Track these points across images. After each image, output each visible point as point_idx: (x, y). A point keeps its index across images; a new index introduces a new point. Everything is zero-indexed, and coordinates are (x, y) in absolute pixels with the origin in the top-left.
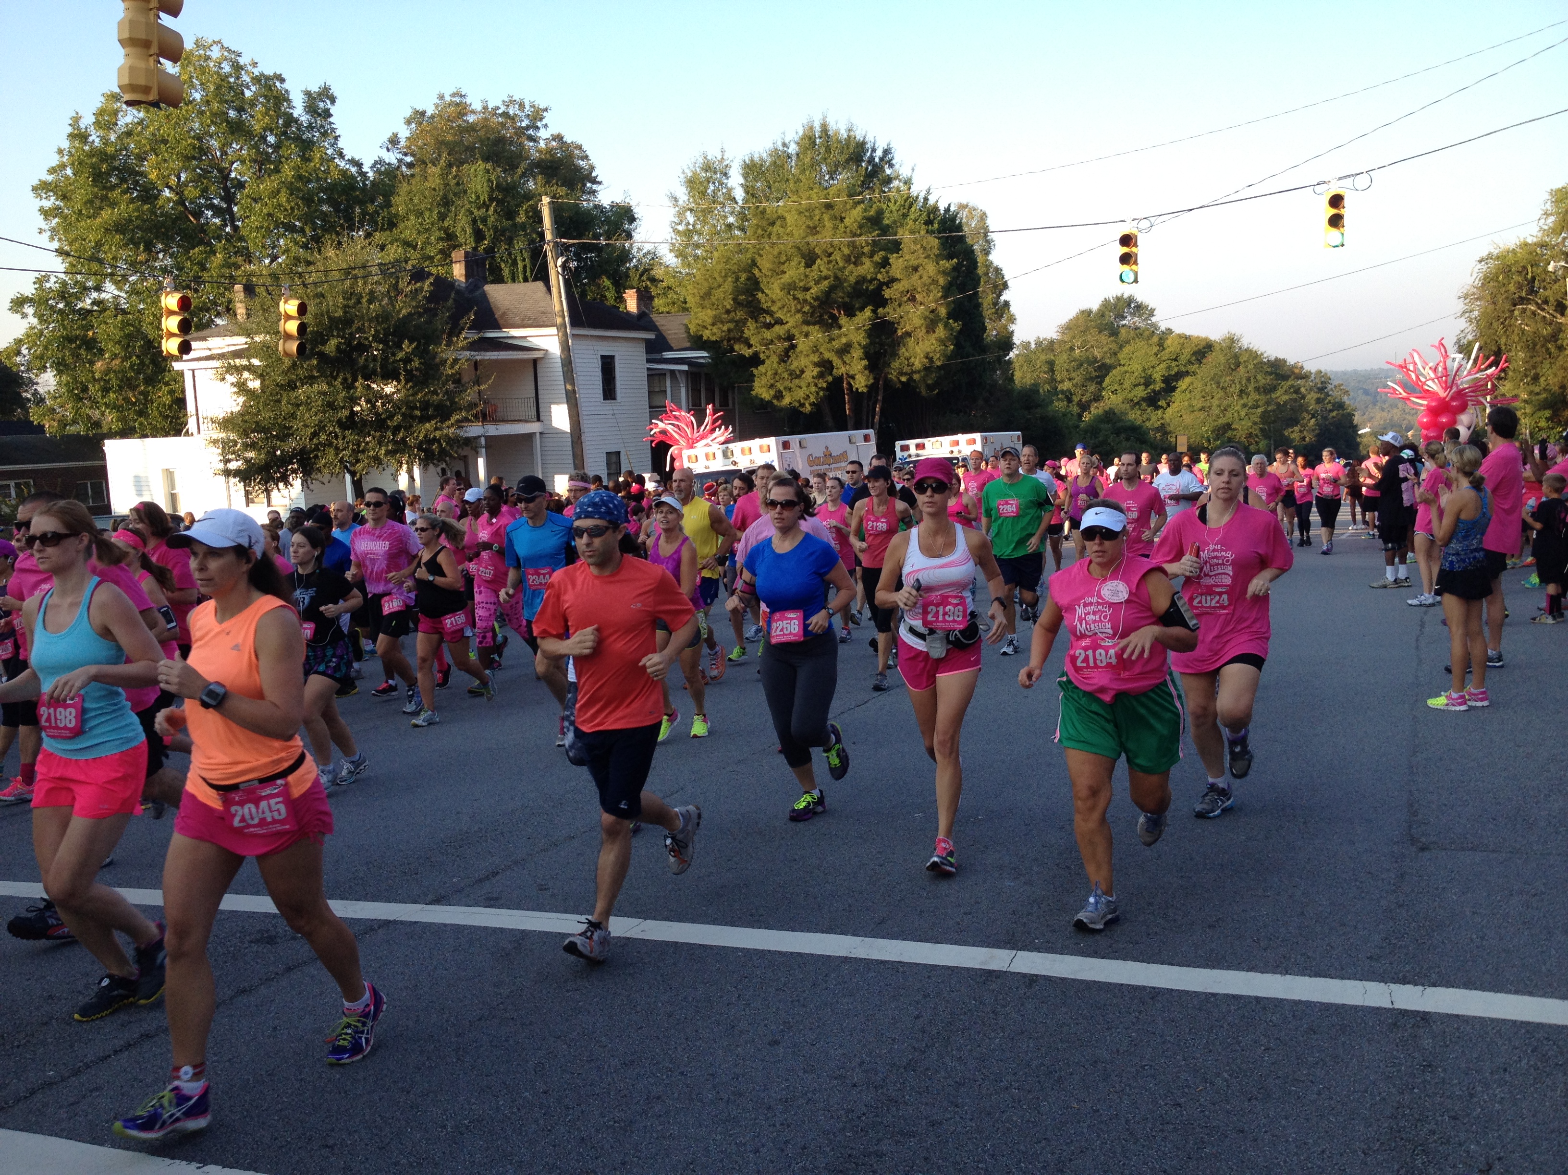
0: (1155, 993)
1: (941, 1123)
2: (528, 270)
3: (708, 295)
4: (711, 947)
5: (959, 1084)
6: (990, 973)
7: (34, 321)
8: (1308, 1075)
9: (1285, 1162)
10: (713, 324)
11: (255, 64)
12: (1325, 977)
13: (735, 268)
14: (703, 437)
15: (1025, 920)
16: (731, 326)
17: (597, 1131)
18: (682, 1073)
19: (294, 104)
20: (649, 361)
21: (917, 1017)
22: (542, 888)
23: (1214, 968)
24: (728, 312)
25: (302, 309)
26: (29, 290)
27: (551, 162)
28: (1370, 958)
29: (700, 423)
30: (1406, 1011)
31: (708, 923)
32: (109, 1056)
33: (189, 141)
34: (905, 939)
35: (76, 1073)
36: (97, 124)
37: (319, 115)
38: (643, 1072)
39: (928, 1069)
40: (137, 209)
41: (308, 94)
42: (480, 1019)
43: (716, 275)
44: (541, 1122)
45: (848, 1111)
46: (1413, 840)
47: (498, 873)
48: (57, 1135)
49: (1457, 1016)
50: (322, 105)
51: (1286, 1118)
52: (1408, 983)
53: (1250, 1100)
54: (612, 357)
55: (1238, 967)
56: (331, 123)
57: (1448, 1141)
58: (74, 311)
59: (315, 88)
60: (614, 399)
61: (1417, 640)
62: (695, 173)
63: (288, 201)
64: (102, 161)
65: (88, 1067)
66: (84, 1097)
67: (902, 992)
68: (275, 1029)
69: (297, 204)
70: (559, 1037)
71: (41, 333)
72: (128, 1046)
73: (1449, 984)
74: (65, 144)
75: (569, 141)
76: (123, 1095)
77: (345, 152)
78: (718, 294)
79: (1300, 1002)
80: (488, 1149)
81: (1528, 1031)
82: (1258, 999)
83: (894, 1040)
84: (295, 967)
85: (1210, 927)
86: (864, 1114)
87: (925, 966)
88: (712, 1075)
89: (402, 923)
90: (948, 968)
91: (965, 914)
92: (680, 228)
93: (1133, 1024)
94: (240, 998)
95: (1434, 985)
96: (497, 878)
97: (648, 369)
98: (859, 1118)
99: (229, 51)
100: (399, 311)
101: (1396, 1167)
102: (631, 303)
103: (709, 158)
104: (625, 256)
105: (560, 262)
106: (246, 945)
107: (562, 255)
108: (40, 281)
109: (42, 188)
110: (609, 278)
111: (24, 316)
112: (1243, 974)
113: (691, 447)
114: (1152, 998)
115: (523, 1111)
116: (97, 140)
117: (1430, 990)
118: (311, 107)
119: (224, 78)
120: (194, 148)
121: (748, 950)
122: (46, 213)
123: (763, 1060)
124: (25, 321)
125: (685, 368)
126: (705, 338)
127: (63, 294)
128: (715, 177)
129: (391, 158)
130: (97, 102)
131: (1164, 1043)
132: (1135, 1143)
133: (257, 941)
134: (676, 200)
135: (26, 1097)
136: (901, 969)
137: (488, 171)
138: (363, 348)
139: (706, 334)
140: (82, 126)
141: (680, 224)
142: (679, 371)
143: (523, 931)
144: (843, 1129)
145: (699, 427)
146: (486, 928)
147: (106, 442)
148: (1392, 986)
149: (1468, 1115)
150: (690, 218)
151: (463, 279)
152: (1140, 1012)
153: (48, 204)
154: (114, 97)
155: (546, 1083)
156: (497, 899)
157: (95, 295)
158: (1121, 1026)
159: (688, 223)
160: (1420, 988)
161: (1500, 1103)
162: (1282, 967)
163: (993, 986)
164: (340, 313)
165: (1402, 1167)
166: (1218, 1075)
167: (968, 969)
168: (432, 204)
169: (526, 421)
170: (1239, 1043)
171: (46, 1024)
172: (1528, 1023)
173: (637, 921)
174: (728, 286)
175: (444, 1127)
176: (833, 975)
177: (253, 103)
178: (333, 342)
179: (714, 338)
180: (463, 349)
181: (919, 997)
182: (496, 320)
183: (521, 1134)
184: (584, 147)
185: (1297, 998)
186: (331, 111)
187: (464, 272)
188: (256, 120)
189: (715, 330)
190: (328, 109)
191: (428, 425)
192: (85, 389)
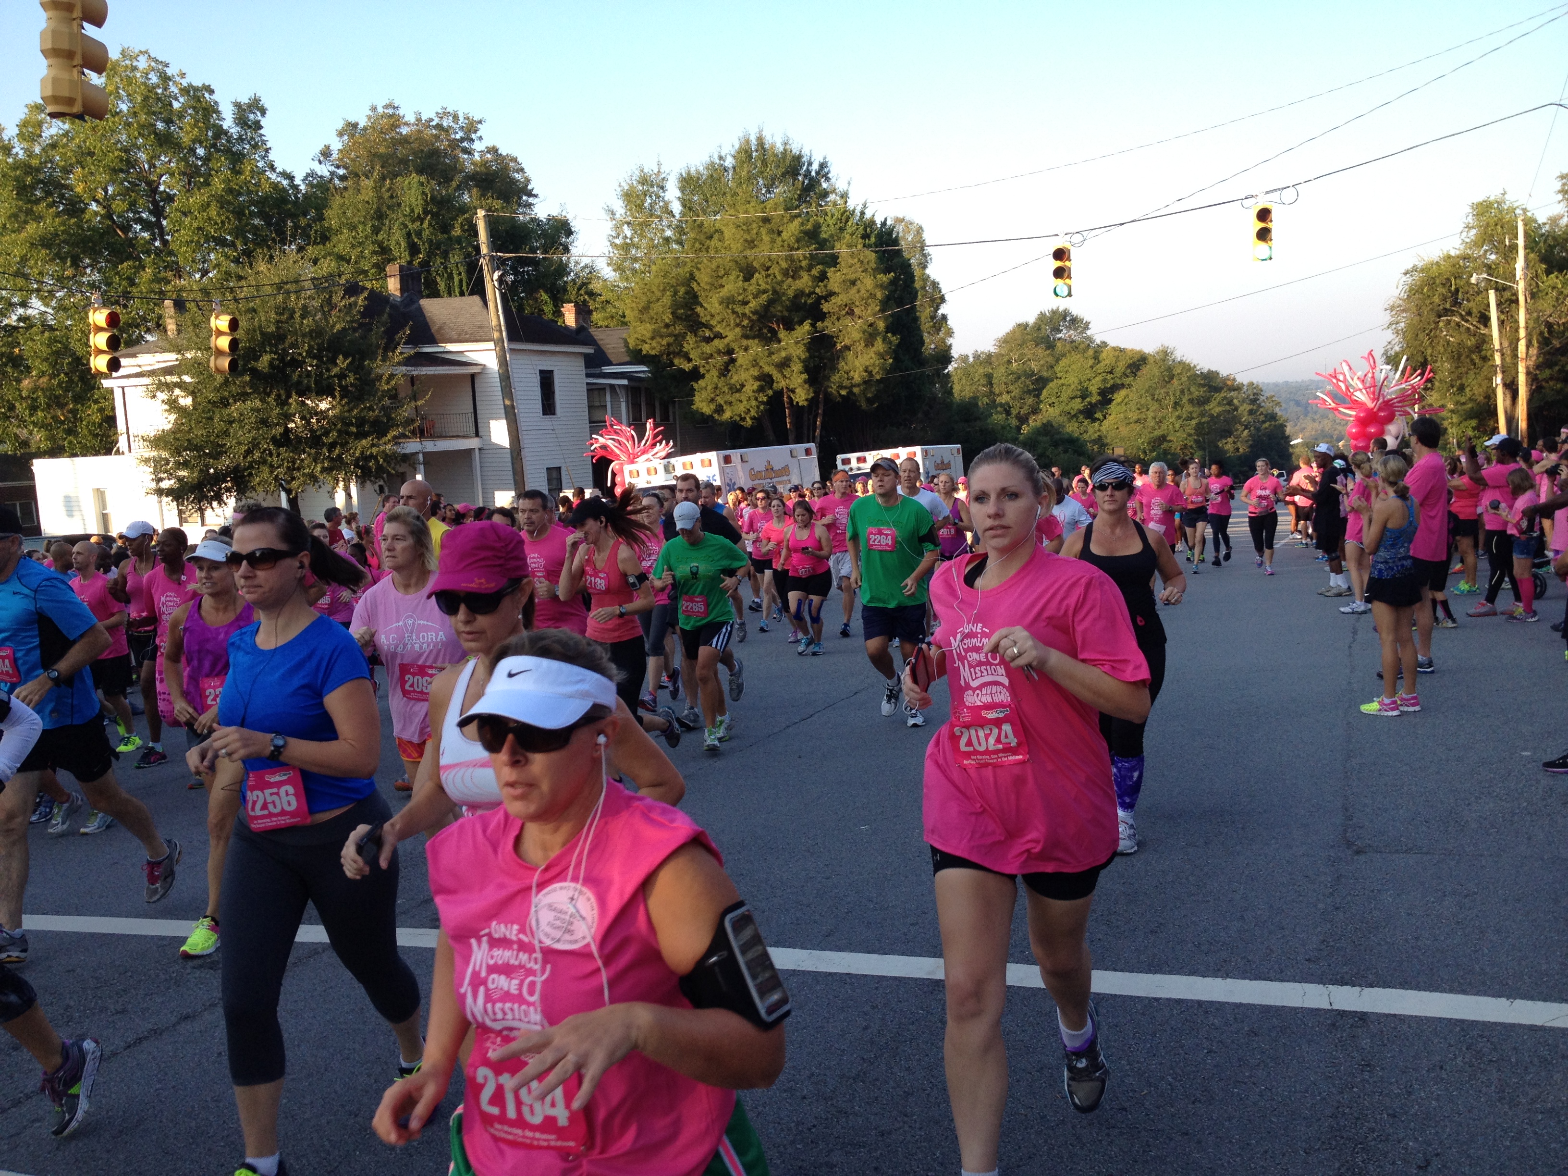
1: (890, 1133)
2: (464, 284)
3: (646, 309)
5: (907, 1094)
8: (1251, 1076)
9: (1229, 1162)
10: (652, 338)
12: (1265, 979)
13: (673, 282)
14: (644, 452)
16: (671, 340)
19: (224, 116)
20: (588, 375)
21: (866, 1028)
23: (1156, 973)
24: (667, 326)
25: (234, 325)
27: (486, 174)
28: (1308, 960)
29: (641, 437)
30: (1344, 1011)
33: (116, 153)
34: (852, 951)
35: (17, 1103)
36: (21, 136)
37: (250, 127)
39: (877, 1080)
40: (63, 223)
41: (238, 105)
43: (654, 289)
45: (798, 1124)
46: (1349, 844)
49: (1395, 1016)
50: (252, 117)
51: (1230, 1119)
52: (1346, 984)
53: (1193, 1103)
54: (551, 372)
55: (1181, 972)
56: (261, 135)
57: (1387, 1140)
59: (244, 100)
60: (554, 414)
61: (1350, 647)
62: (632, 187)
63: (218, 214)
64: (27, 173)
65: (28, 1097)
66: (25, 1128)
67: (851, 1003)
69: (227, 218)
73: (1386, 985)
75: (504, 154)
77: (276, 165)
78: (657, 308)
79: (1241, 1005)
81: (1463, 1030)
82: (1200, 1003)
83: (843, 1051)
85: (1151, 932)
86: (814, 1126)
87: (872, 977)
90: (895, 978)
91: (912, 924)
92: (618, 241)
94: (183, 1025)
95: (1371, 986)
97: (588, 384)
98: (810, 1129)
99: (156, 61)
100: (333, 326)
101: (1337, 1165)
102: (570, 317)
103: (646, 171)
104: (563, 269)
105: (496, 276)
106: (188, 971)
107: (498, 269)
110: (546, 292)
112: (1185, 979)
113: (632, 462)
116: (21, 152)
117: (1367, 990)
118: (241, 119)
119: (152, 89)
120: (121, 160)
125: (625, 382)
126: (644, 352)
128: (651, 190)
129: (324, 170)
130: (20, 113)
132: (1082, 1148)
134: (613, 213)
137: (422, 184)
138: (296, 363)
139: (646, 348)
140: (6, 138)
141: (617, 237)
142: (619, 385)
144: (793, 1142)
145: (640, 441)
147: (35, 461)
148: (1330, 987)
149: (1406, 1113)
150: (628, 231)
151: (398, 294)
154: (38, 108)
157: (21, 311)
159: (626, 237)
160: (1358, 989)
161: (1437, 1100)
162: (1221, 970)
164: (272, 329)
165: (1343, 1165)
166: (1162, 1078)
167: (916, 979)
168: (365, 217)
169: (464, 437)
170: (1182, 1047)
172: (1462, 1021)
174: (667, 300)
177: (181, 116)
178: (266, 358)
179: (653, 353)
180: (399, 364)
181: (867, 1008)
182: (432, 335)
184: (520, 160)
185: (1238, 1001)
186: (262, 123)
187: (399, 286)
188: (185, 132)
189: (654, 344)
190: (259, 121)
191: (364, 442)
192: (12, 408)
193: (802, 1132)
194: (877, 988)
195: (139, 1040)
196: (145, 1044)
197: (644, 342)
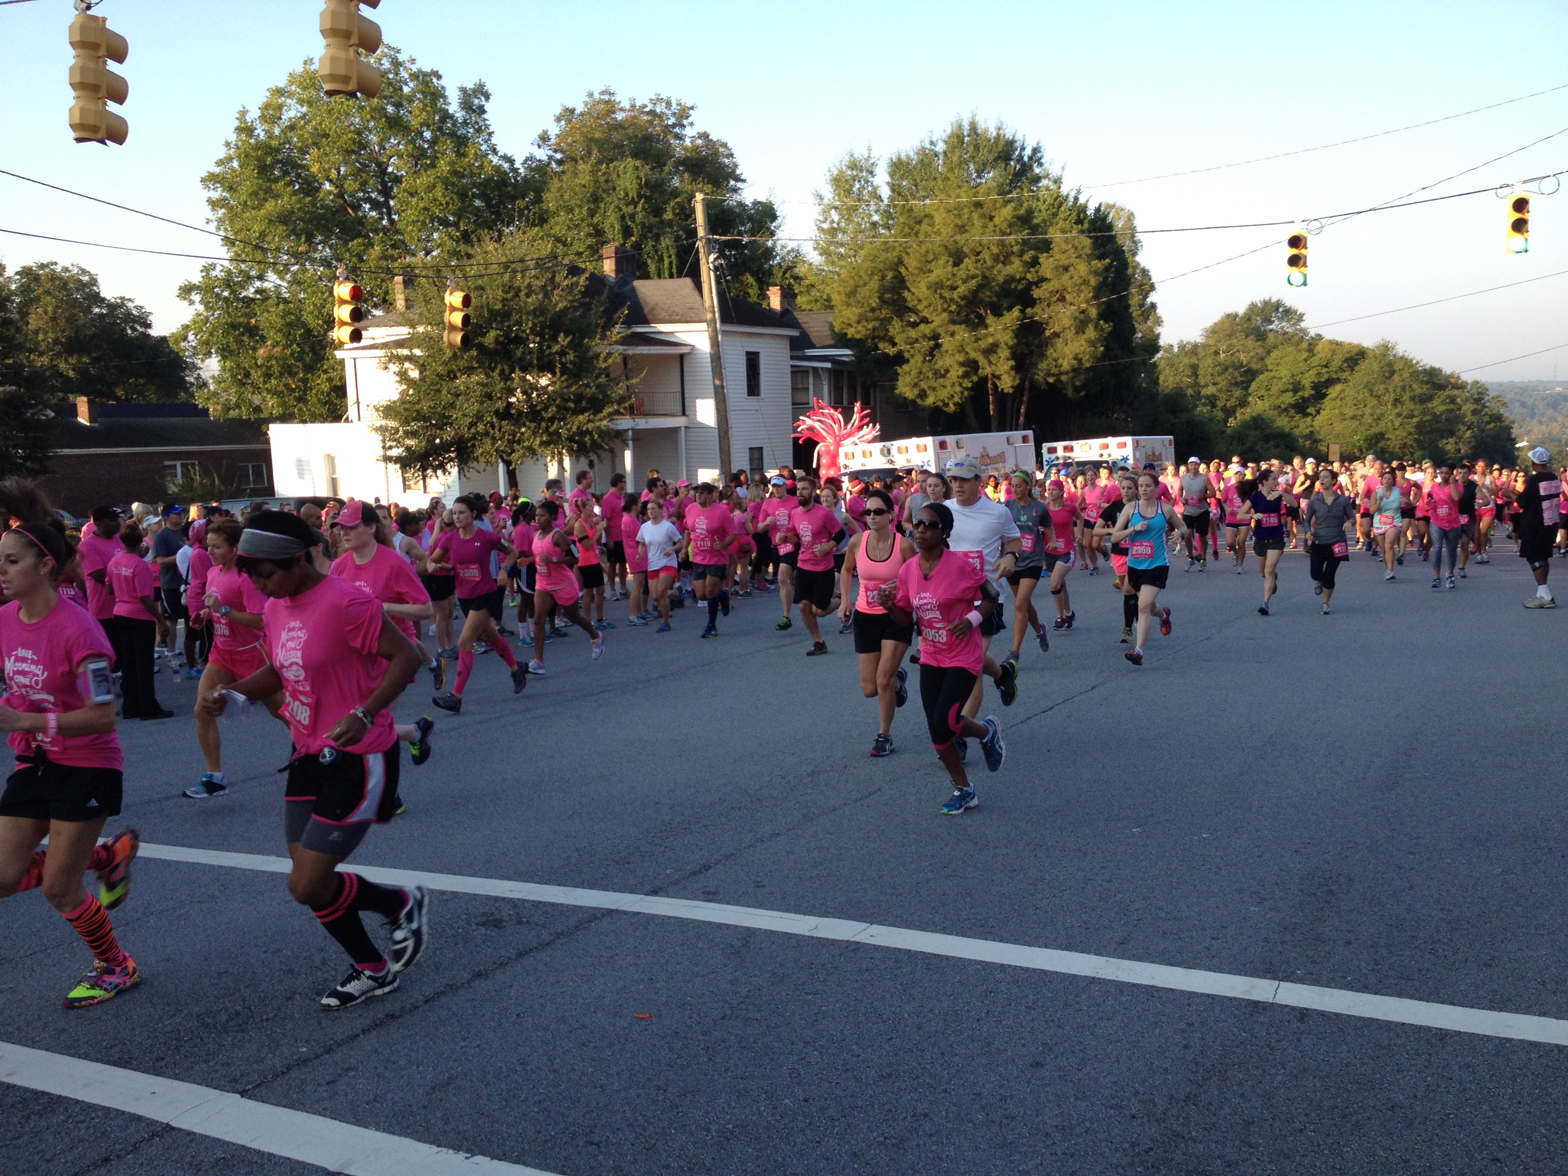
0: (1443, 1035)
1: (1237, 1164)
2: (674, 267)
3: (852, 293)
4: (947, 958)
5: (1248, 1123)
6: (1256, 1004)
7: (201, 308)
10: (858, 322)
11: (413, 61)
13: (881, 266)
14: (850, 435)
15: (1280, 948)
16: (876, 324)
17: (869, 1147)
18: (945, 1091)
19: (450, 100)
20: (793, 358)
21: (1186, 1047)
22: (759, 885)
23: (1500, 1010)
24: (873, 310)
25: (466, 302)
26: (197, 278)
27: (696, 159)
29: (848, 419)
31: (937, 932)
32: (358, 1035)
33: (349, 135)
34: (1153, 962)
35: (329, 1051)
36: (263, 118)
37: (474, 111)
38: (903, 1087)
39: (1210, 1104)
40: (299, 201)
41: (463, 90)
42: (723, 1018)
43: (862, 273)
44: (808, 1132)
45: (1133, 1145)
47: (710, 867)
48: (320, 1114)
50: (476, 101)
54: (756, 354)
55: (1528, 1011)
56: (485, 120)
58: (238, 299)
59: (470, 85)
60: (758, 395)
62: (841, 172)
63: (444, 196)
64: (267, 154)
65: (339, 1045)
66: (340, 1076)
67: (1164, 1018)
68: (518, 1015)
69: (452, 199)
70: (808, 1043)
71: (207, 319)
72: (375, 1026)
74: (232, 137)
75: (715, 139)
76: (378, 1076)
77: (498, 148)
78: (864, 292)
80: (758, 1158)
83: (1166, 1069)
84: (527, 953)
85: (1486, 965)
86: (1151, 1149)
87: (1182, 992)
88: (978, 1095)
89: (625, 913)
90: (1208, 996)
91: (1213, 938)
92: (825, 226)
93: (1426, 1067)
94: (477, 982)
96: (710, 871)
97: (792, 366)
98: (1147, 1152)
100: (556, 305)
102: (775, 300)
103: (855, 156)
104: (769, 253)
105: (712, 257)
106: (474, 928)
107: (714, 251)
108: (207, 269)
109: (210, 179)
110: (752, 275)
111: (192, 302)
114: (1441, 1040)
115: (786, 1120)
116: (262, 134)
118: (467, 104)
119: (384, 74)
120: (354, 142)
121: (987, 963)
122: (214, 204)
123: (1028, 1082)
124: (192, 308)
125: (828, 365)
126: (849, 336)
127: (228, 283)
128: (861, 175)
129: (542, 154)
130: (263, 97)
131: (1465, 1090)
133: (483, 924)
134: (821, 198)
135: (283, 1073)
136: (1156, 994)
137: (637, 168)
138: (521, 341)
139: (851, 332)
140: (249, 120)
141: (824, 222)
142: (822, 368)
143: (748, 928)
144: (1132, 1164)
145: (846, 424)
146: (710, 923)
147: (271, 426)
150: (835, 216)
151: (613, 275)
152: (1430, 1055)
153: (215, 195)
154: (280, 92)
155: (804, 1091)
156: (714, 893)
157: (258, 284)
158: (1413, 1069)
159: (833, 222)
163: (1262, 1019)
164: (499, 306)
166: (1534, 1129)
167: (1230, 999)
168: (581, 200)
169: (672, 415)
171: (289, 999)
173: (864, 925)
174: (874, 284)
175: (708, 1130)
176: (1084, 996)
177: (410, 100)
178: (492, 335)
179: (858, 336)
180: (616, 343)
181: (1183, 1025)
182: (645, 316)
183: (789, 1143)
184: (730, 145)
186: (486, 108)
187: (613, 267)
188: (414, 116)
189: (860, 328)
190: (483, 106)
191: (581, 417)
192: (247, 375)
193: (1138, 1154)
194: (1189, 1005)
195: (438, 995)
196: (444, 999)
197: (850, 325)
